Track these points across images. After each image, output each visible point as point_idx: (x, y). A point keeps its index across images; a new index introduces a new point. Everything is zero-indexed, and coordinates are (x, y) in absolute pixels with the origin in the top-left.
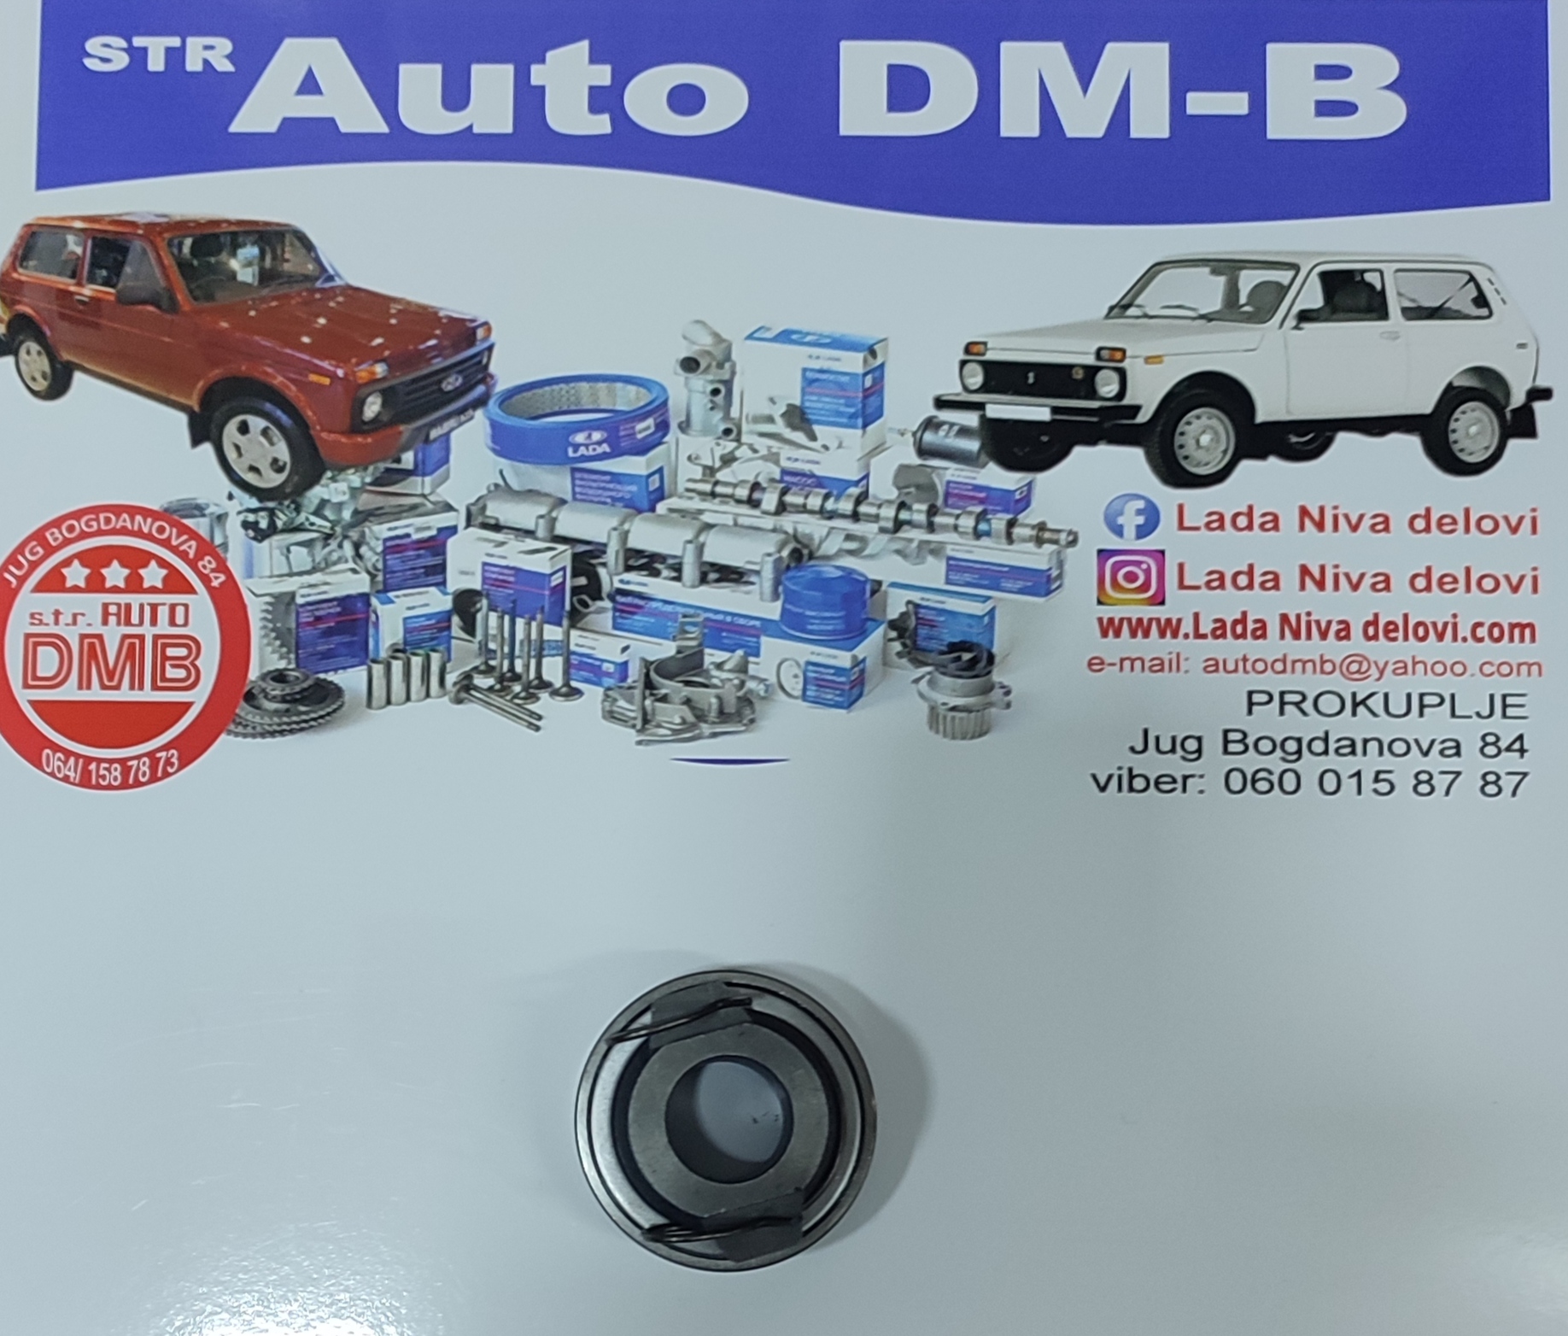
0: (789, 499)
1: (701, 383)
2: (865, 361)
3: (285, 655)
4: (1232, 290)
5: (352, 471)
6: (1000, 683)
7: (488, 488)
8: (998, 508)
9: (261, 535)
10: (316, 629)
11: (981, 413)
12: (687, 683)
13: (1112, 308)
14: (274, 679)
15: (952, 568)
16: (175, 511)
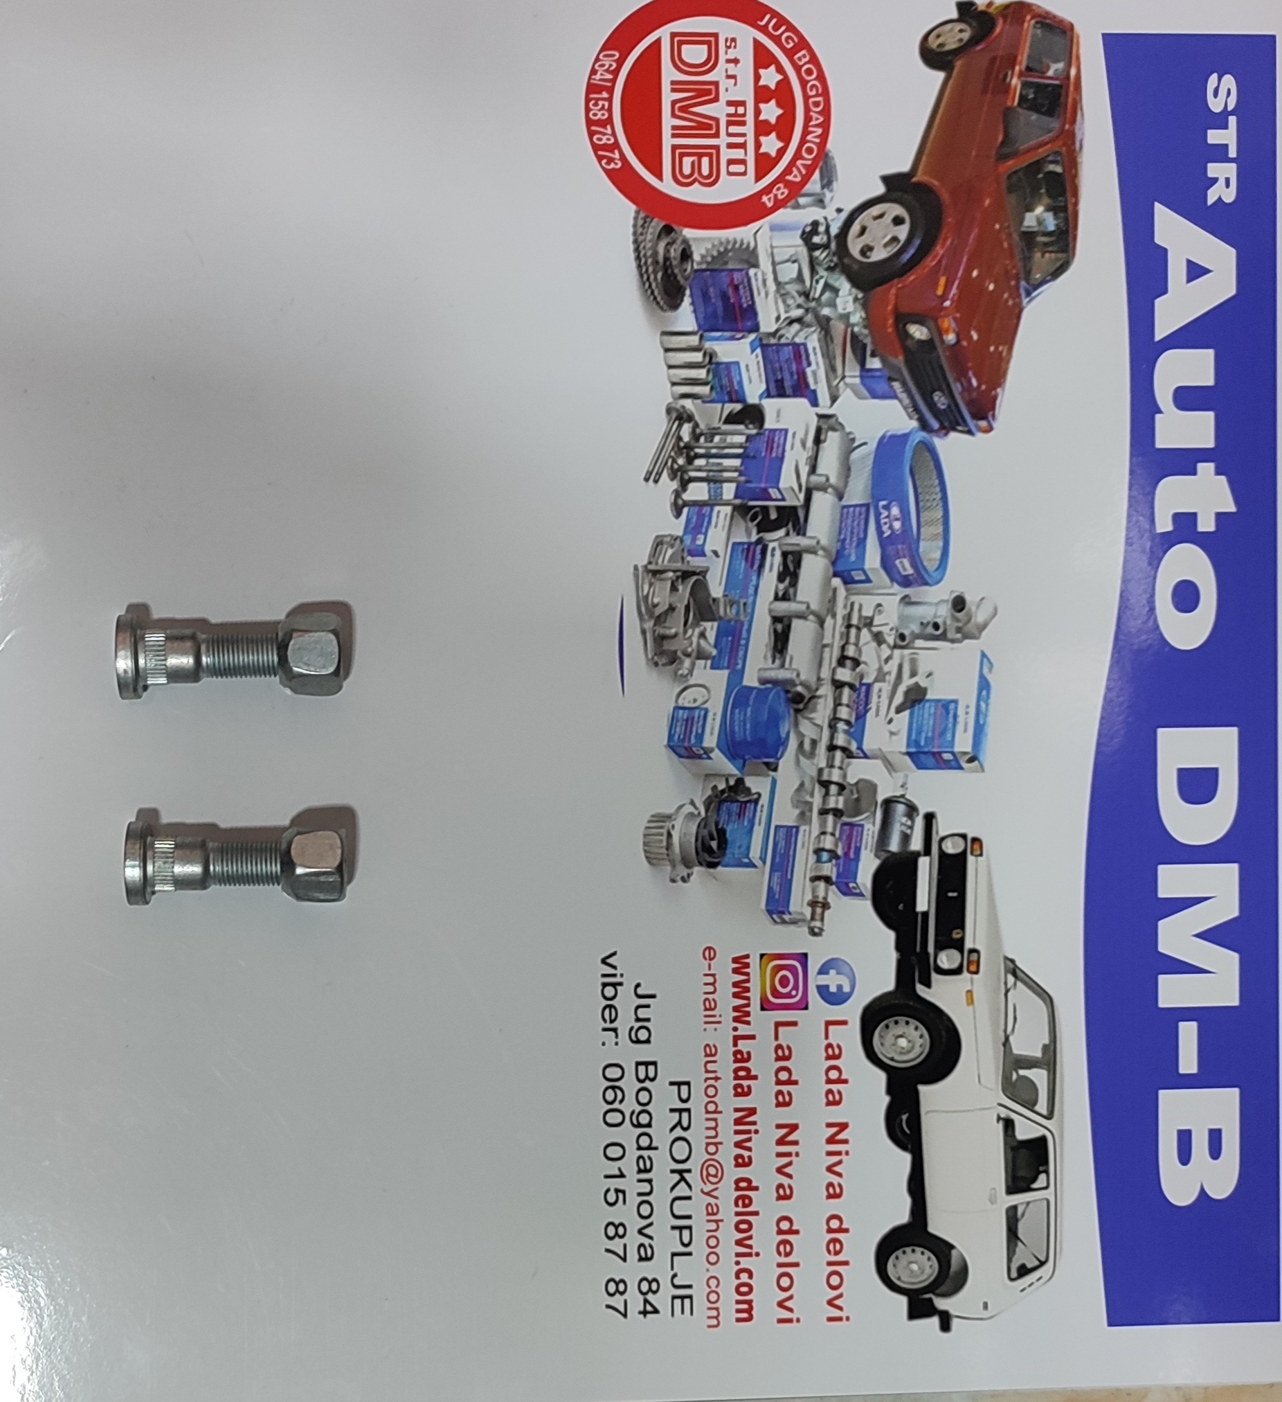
0: (846, 691)
1: (943, 613)
2: (965, 753)
3: (704, 260)
4: (1031, 1063)
5: (864, 315)
6: (692, 873)
7: (850, 433)
8: (841, 870)
9: (807, 237)
10: (728, 286)
11: (922, 853)
12: (687, 608)
13: (1012, 961)
14: (684, 251)
15: (790, 829)
16: (826, 163)
